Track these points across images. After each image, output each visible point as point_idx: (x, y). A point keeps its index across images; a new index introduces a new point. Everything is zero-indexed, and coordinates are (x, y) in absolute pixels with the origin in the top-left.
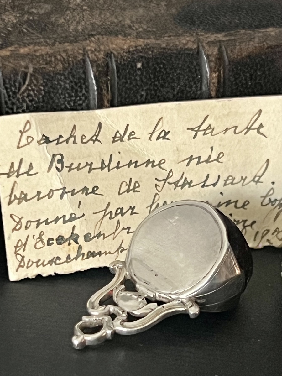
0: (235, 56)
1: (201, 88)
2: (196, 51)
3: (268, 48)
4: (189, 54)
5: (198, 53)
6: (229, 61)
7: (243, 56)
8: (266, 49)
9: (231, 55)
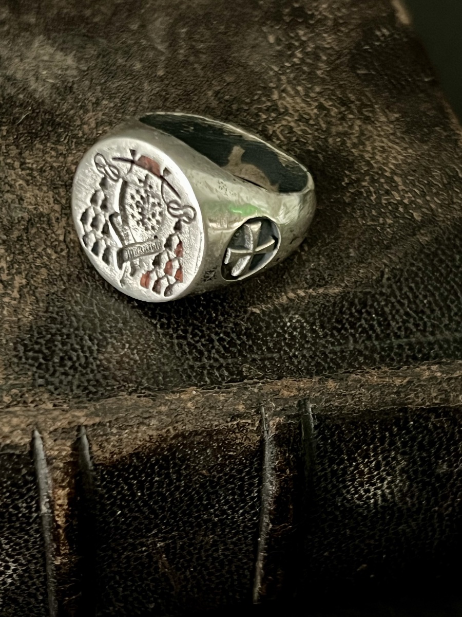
0: (108, 455)
1: (38, 509)
2: (28, 448)
3: (176, 437)
4: (13, 454)
5: (32, 452)
6: (94, 465)
7: (124, 453)
8: (172, 439)
9: (99, 453)
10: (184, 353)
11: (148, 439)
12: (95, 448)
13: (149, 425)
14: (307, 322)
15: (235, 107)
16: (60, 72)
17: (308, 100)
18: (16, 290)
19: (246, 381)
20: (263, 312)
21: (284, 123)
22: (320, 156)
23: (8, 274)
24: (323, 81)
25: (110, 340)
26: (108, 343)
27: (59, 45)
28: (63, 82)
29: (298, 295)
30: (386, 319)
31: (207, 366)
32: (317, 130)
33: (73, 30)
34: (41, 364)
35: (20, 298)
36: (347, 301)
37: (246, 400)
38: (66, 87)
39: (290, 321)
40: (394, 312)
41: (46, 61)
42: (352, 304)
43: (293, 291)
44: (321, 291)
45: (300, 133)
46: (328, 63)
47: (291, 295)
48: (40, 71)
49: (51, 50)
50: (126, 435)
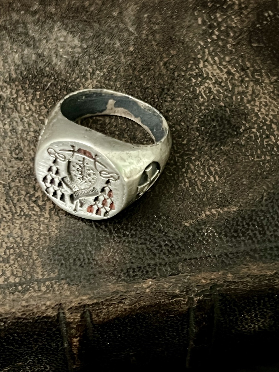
0: (101, 320)
5: (58, 320)
6: (94, 325)
8: (138, 310)
9: (96, 319)
10: (145, 254)
11: (123, 310)
12: (94, 316)
13: (124, 303)
14: (217, 232)
15: (176, 74)
16: (70, 50)
17: (221, 67)
18: (47, 212)
19: (180, 274)
20: (191, 225)
21: (206, 85)
22: (228, 109)
23: (43, 201)
24: (231, 52)
25: (102, 246)
26: (101, 249)
27: (70, 29)
28: (73, 57)
29: (212, 212)
30: (263, 229)
31: (158, 264)
32: (226, 90)
33: (78, 17)
34: (62, 264)
35: (50, 217)
36: (241, 217)
37: (180, 287)
38: (74, 61)
39: (207, 232)
40: (269, 224)
41: (62, 42)
42: (244, 218)
43: (210, 210)
44: (226, 209)
45: (215, 92)
46: (234, 38)
47: (208, 213)
48: (59, 49)
49: (65, 33)
50: (111, 309)
